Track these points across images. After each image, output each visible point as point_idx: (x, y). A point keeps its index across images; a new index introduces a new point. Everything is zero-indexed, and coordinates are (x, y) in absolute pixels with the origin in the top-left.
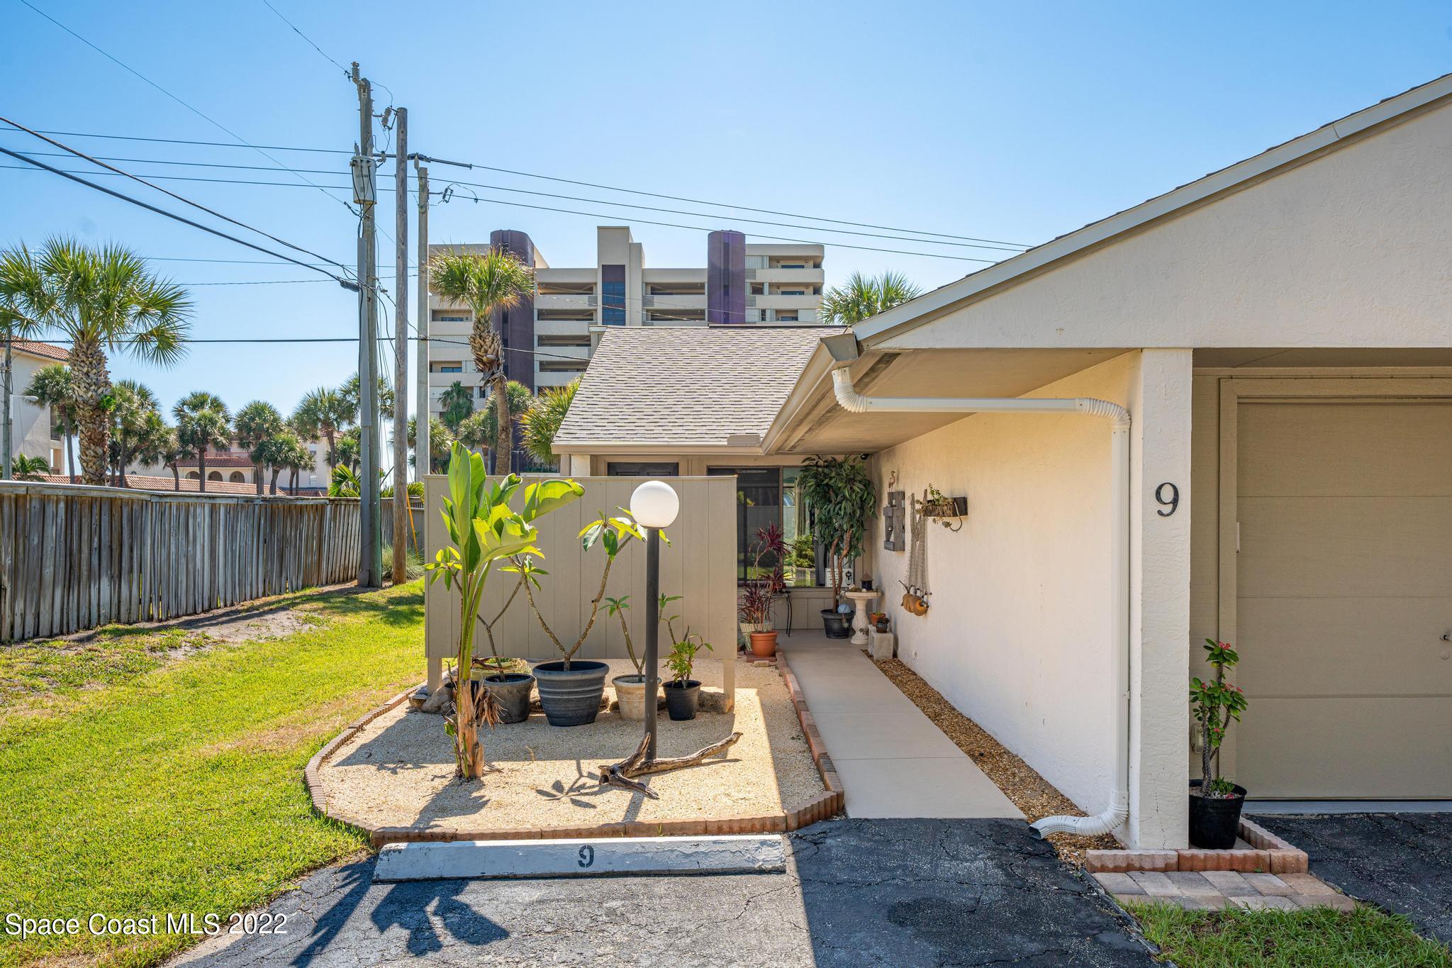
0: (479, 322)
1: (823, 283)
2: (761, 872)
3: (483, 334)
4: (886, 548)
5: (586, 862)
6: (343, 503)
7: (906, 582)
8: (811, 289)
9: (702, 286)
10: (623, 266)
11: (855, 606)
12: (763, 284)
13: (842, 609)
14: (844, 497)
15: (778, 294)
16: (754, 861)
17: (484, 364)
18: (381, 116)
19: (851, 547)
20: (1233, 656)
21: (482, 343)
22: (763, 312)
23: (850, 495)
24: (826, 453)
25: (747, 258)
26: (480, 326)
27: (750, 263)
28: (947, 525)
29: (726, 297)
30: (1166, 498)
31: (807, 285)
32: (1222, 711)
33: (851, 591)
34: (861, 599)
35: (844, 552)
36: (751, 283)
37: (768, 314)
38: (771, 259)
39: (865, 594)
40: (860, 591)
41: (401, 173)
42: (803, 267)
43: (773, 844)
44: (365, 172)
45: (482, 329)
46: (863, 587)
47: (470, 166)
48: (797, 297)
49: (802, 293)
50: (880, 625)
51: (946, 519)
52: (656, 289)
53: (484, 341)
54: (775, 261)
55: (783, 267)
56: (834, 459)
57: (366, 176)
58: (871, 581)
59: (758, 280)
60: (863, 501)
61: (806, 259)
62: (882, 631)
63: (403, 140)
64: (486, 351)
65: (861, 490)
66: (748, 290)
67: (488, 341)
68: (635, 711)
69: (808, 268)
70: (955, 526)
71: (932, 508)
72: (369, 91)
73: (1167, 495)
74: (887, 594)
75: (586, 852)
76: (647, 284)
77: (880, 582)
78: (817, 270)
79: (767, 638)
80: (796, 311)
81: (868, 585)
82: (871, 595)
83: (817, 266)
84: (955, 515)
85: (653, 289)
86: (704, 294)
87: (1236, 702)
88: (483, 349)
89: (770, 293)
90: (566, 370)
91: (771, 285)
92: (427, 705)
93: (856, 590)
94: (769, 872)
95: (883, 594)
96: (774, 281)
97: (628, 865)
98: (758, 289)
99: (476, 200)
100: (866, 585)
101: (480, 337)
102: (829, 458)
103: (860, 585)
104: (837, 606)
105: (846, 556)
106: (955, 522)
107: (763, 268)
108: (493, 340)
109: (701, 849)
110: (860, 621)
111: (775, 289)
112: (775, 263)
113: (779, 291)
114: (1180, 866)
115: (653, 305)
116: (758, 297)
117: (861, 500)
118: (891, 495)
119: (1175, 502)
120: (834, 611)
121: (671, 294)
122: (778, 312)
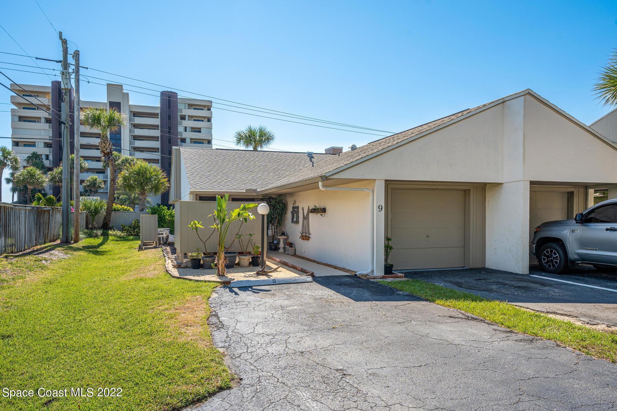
0: (104, 137)
1: (212, 117)
2: (308, 282)
3: (105, 142)
4: (291, 223)
5: (274, 282)
6: (55, 209)
7: (301, 232)
8: (207, 120)
9: (157, 114)
10: (120, 103)
11: (280, 241)
12: (185, 116)
13: (275, 242)
14: (277, 208)
15: (192, 120)
16: (307, 280)
17: (105, 153)
18: (72, 54)
19: (278, 223)
20: (391, 240)
21: (105, 145)
22: (186, 128)
24: (269, 194)
25: (178, 104)
26: (104, 138)
27: (180, 106)
28: (321, 215)
29: (169, 120)
30: (380, 208)
31: (205, 117)
32: (389, 250)
33: (279, 236)
34: (282, 238)
35: (276, 225)
36: (180, 115)
37: (188, 129)
38: (189, 105)
39: (283, 237)
41: (77, 77)
42: (203, 109)
43: (309, 278)
44: (68, 77)
45: (105, 139)
47: (87, 68)
48: (200, 122)
49: (202, 121)
50: (290, 245)
51: (322, 214)
52: (135, 114)
53: (106, 145)
54: (190, 106)
55: (194, 109)
56: (271, 196)
57: (68, 79)
59: (183, 114)
61: (205, 106)
62: (291, 247)
63: (78, 63)
64: (106, 149)
65: (282, 206)
66: (179, 118)
67: (108, 145)
68: (245, 264)
69: (205, 110)
70: (323, 215)
71: (315, 211)
72: (67, 44)
73: (380, 207)
74: (292, 236)
75: (274, 280)
76: (131, 112)
78: (209, 111)
80: (200, 128)
81: (283, 234)
82: (285, 237)
83: (209, 109)
84: (323, 212)
85: (134, 114)
86: (158, 118)
87: (391, 248)
88: (105, 148)
89: (188, 120)
90: (91, 149)
91: (189, 116)
92: (182, 266)
93: (281, 236)
94: (310, 282)
96: (190, 115)
97: (283, 282)
98: (183, 118)
99: (89, 82)
101: (104, 143)
102: (269, 196)
103: (281, 234)
104: (273, 241)
106: (323, 214)
107: (185, 109)
108: (109, 144)
109: (296, 279)
110: (281, 245)
111: (190, 118)
112: (190, 107)
113: (192, 119)
114: (383, 277)
115: (134, 122)
116: (183, 121)
117: (282, 209)
118: (293, 208)
119: (382, 209)
120: (273, 242)
121: (143, 117)
122: (192, 128)
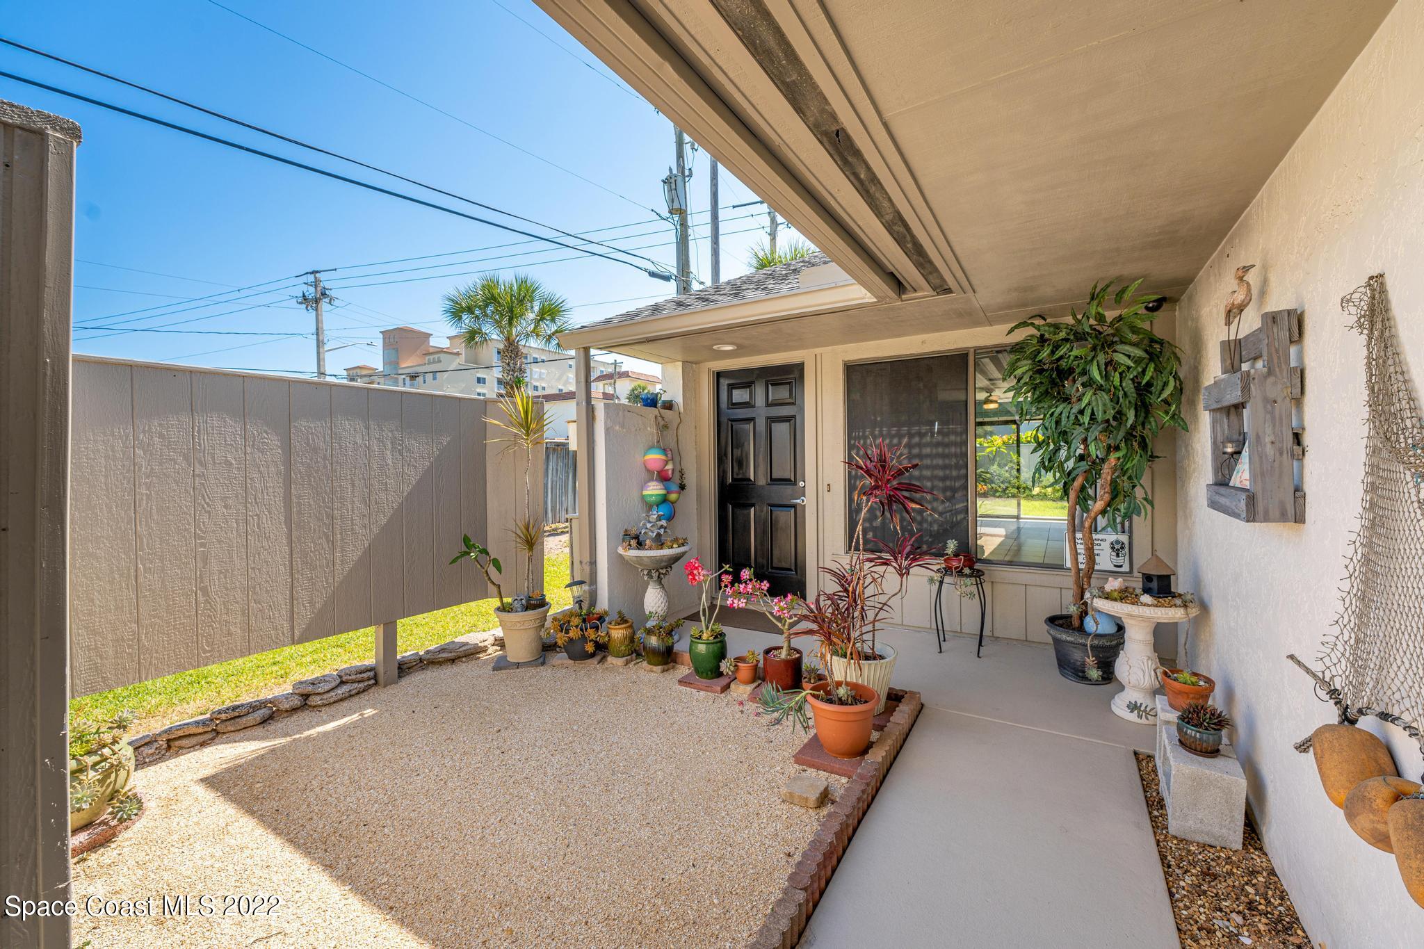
4: (1213, 505)
13: (1093, 623)
19: (1115, 492)
23: (1106, 377)
34: (1138, 619)
35: (1099, 505)
39: (1152, 609)
40: (1135, 601)
44: (673, 187)
46: (1146, 590)
58: (1168, 577)
60: (1143, 390)
65: (1138, 361)
74: (1219, 615)
77: (1197, 581)
79: (852, 718)
81: (1160, 587)
82: (1170, 614)
95: (1204, 608)
100: (1154, 585)
103: (1138, 584)
104: (1082, 618)
105: (1103, 512)
117: (1138, 388)
120: (1077, 623)
